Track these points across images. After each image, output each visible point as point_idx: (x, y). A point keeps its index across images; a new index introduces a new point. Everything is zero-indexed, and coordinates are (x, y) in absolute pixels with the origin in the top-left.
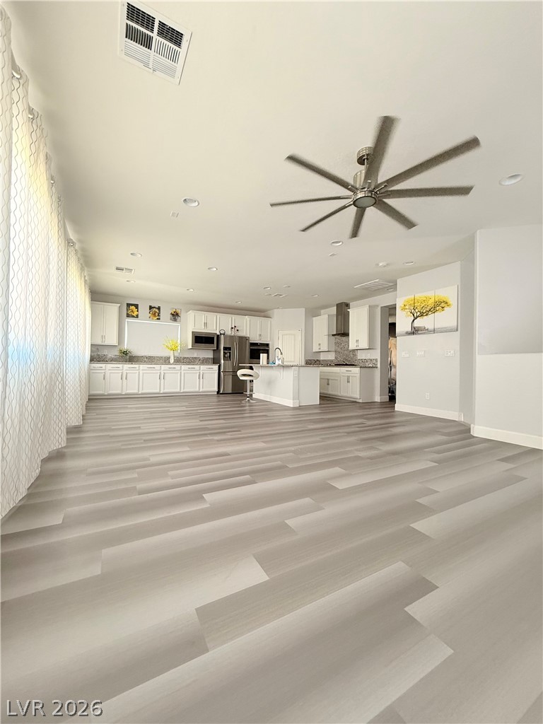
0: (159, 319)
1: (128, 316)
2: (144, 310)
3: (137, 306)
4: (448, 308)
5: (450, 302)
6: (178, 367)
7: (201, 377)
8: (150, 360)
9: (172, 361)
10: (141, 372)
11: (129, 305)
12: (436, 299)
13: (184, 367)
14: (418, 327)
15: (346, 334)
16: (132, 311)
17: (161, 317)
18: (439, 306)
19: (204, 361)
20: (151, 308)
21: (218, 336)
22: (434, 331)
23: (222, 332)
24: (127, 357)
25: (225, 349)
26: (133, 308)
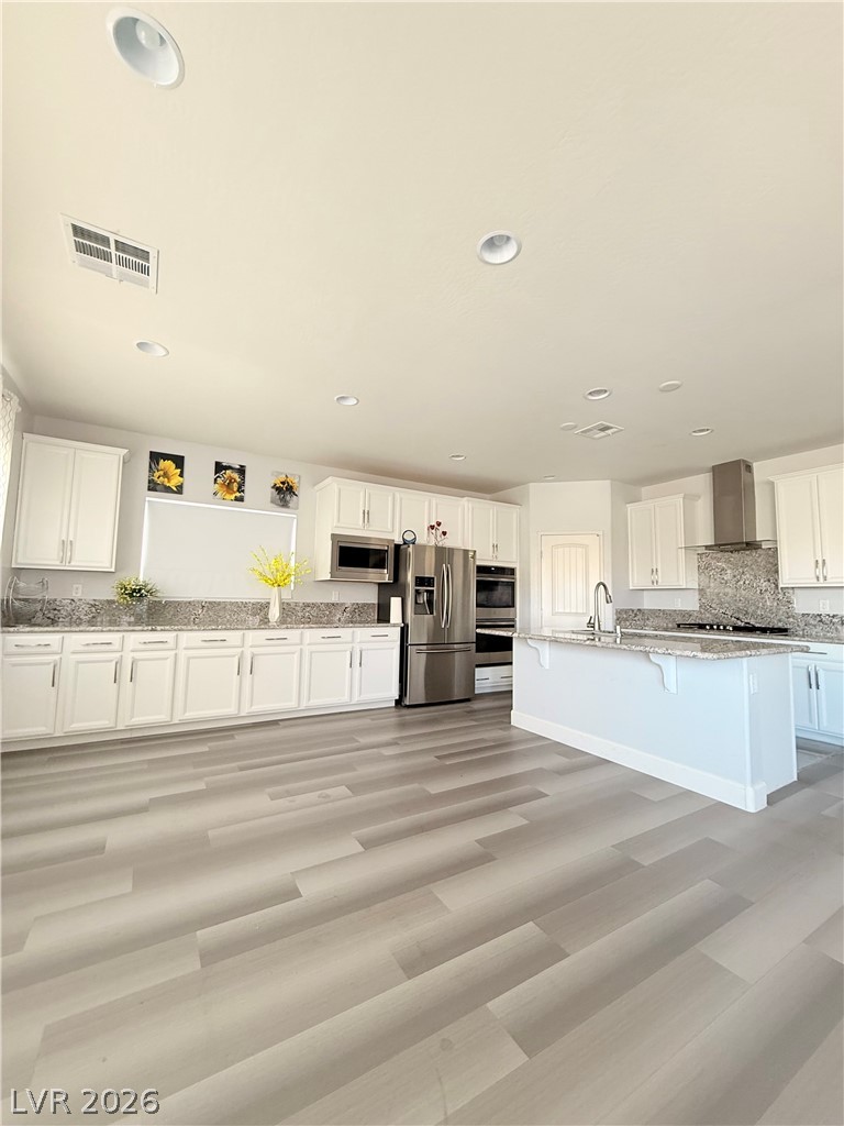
0: (241, 499)
1: (153, 486)
2: (199, 473)
3: (179, 461)
6: (293, 634)
7: (357, 660)
8: (213, 614)
9: (274, 613)
10: (183, 655)
11: (155, 457)
13: (313, 635)
16: (166, 475)
17: (247, 495)
19: (357, 615)
20: (219, 467)
21: (397, 547)
23: (409, 537)
24: (142, 607)
25: (420, 581)
26: (168, 465)
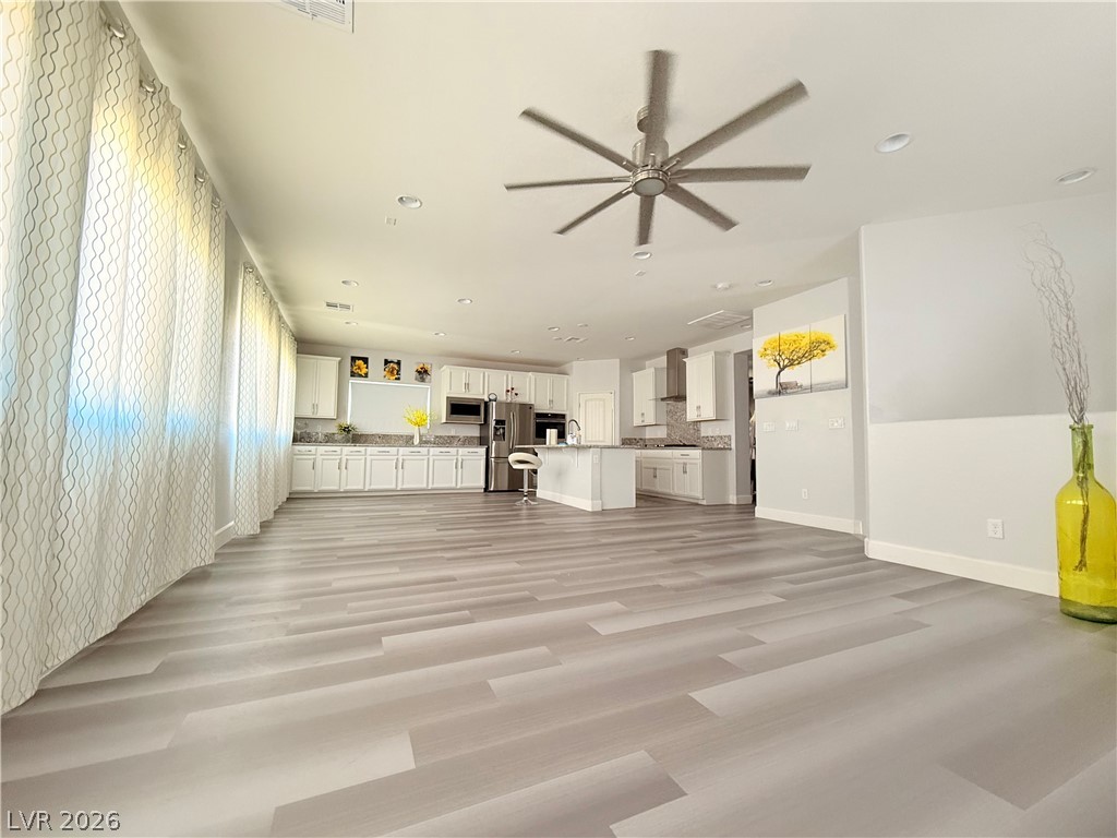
0: (399, 379)
1: (353, 374)
2: (376, 366)
3: (365, 360)
4: (832, 351)
5: (834, 342)
6: (424, 450)
7: (460, 465)
8: (385, 440)
9: (416, 441)
10: (369, 458)
11: (354, 359)
12: (813, 339)
13: (435, 450)
14: (786, 384)
15: (681, 398)
16: (359, 368)
17: (402, 376)
18: (817, 348)
19: (467, 442)
20: (387, 362)
21: (486, 403)
22: (811, 389)
23: (492, 397)
24: (351, 436)
25: (498, 422)
26: (360, 362)
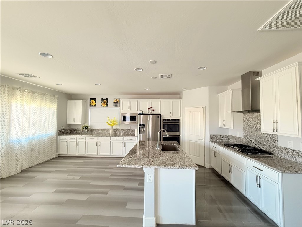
0: (107, 106)
1: (90, 106)
2: (99, 102)
3: (95, 100)
7: (124, 145)
11: (91, 99)
16: (93, 103)
20: (102, 99)
23: (141, 113)
25: (140, 125)
26: (93, 101)
